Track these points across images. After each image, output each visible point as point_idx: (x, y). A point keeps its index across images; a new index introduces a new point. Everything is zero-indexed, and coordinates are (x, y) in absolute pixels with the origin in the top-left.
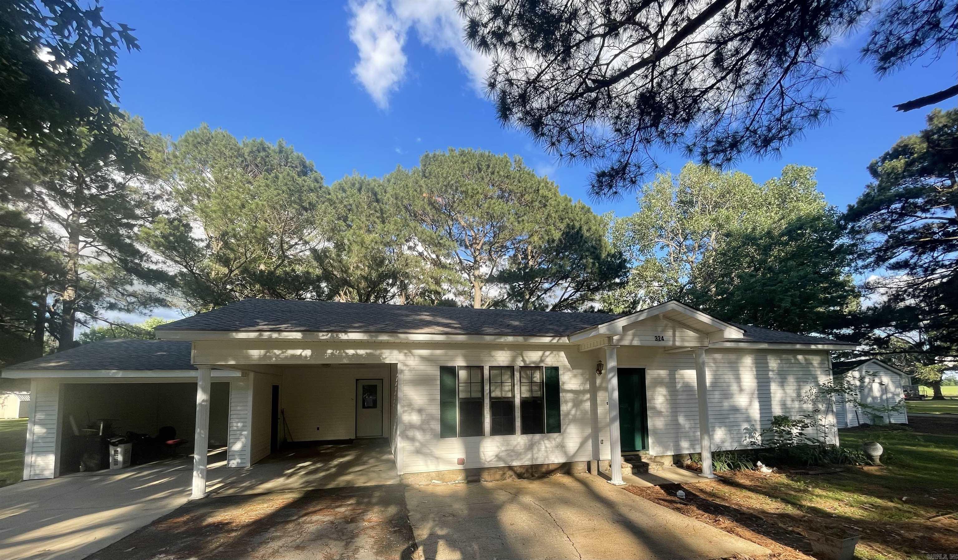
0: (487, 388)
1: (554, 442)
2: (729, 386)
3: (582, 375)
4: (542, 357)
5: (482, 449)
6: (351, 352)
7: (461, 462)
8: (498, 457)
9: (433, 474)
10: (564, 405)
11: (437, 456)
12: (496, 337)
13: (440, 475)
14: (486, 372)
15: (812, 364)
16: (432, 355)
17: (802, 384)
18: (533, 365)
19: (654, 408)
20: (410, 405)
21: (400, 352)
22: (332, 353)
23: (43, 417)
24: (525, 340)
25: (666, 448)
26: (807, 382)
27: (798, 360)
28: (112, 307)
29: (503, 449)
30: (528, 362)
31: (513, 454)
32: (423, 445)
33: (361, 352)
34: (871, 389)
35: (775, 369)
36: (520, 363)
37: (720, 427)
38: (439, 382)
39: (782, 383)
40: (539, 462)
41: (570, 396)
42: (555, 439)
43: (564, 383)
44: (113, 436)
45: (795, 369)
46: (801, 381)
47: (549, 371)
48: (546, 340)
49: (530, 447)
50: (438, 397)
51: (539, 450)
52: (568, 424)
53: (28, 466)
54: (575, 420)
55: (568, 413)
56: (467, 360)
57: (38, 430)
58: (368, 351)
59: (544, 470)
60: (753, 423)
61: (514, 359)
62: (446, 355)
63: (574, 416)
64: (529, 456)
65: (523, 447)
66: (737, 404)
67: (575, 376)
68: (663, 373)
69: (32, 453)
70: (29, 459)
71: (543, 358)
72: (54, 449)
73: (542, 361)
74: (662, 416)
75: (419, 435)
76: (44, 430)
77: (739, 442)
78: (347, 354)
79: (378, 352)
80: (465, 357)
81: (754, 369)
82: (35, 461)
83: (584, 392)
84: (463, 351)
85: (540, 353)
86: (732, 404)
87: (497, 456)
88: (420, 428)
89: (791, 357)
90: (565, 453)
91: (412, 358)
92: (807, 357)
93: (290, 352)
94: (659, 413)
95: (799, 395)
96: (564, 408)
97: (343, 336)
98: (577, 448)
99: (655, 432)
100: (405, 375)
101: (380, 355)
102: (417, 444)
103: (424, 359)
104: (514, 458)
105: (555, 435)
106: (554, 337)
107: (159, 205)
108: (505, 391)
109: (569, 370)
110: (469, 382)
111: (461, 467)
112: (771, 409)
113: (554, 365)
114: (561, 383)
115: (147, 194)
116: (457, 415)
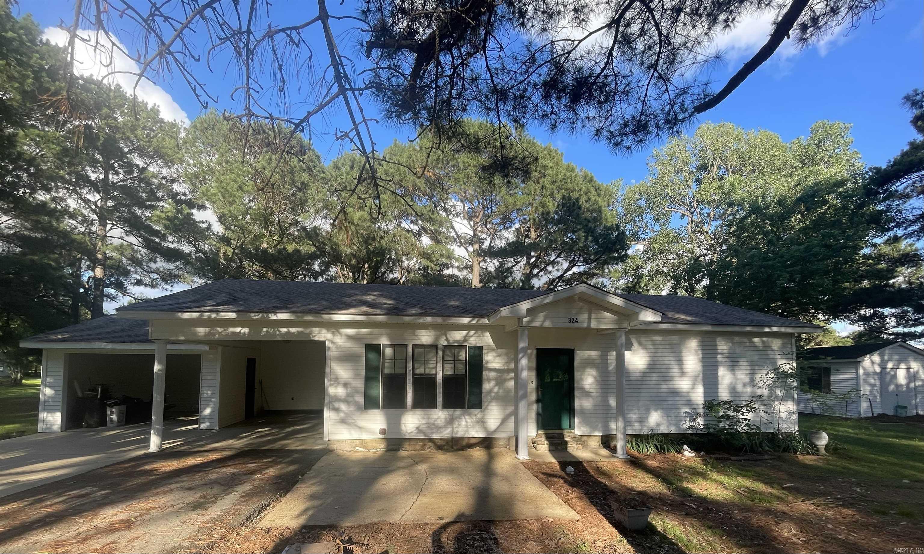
0: (410, 365)
1: (474, 418)
2: (669, 369)
3: (507, 354)
4: (465, 336)
5: (403, 421)
6: (284, 330)
7: (383, 432)
8: (419, 430)
9: (358, 441)
10: (487, 383)
11: (360, 426)
12: (415, 317)
13: (363, 443)
14: (410, 350)
15: (770, 347)
16: (358, 334)
17: (757, 368)
18: (456, 344)
19: (582, 389)
20: (336, 381)
21: (328, 331)
22: (267, 331)
23: (52, 381)
24: (444, 321)
25: (594, 428)
26: (764, 366)
27: (753, 342)
28: (139, 283)
29: (424, 422)
30: (451, 341)
31: (433, 427)
32: (347, 415)
33: (293, 330)
34: (895, 376)
35: (725, 351)
36: (443, 342)
37: (656, 410)
38: (364, 359)
39: (733, 367)
40: (459, 435)
41: (493, 374)
42: (476, 415)
43: (487, 362)
44: (110, 398)
45: (750, 352)
46: (755, 366)
47: (472, 351)
48: (466, 320)
49: (450, 421)
50: (363, 372)
51: (459, 425)
52: (490, 402)
53: (41, 421)
54: (498, 399)
55: (491, 391)
56: (390, 338)
57: (48, 391)
58: (300, 330)
59: (464, 443)
60: (695, 407)
61: (437, 338)
62: (371, 334)
63: (497, 393)
64: (449, 430)
65: (443, 421)
66: (676, 387)
67: (499, 356)
68: (594, 354)
69: (44, 410)
70: (43, 415)
71: (467, 338)
72: (60, 407)
73: (465, 340)
74: (591, 396)
75: (343, 407)
76: (53, 392)
77: (677, 425)
78: (280, 331)
79: (308, 331)
80: (390, 336)
81: (700, 352)
82: (47, 417)
83: (508, 371)
84: (388, 331)
85: (464, 333)
86: (671, 386)
87: (417, 428)
88: (345, 401)
89: (745, 339)
90: (485, 429)
91: (339, 336)
92: (765, 339)
93: (231, 330)
94: (587, 394)
95: (752, 380)
96: (486, 386)
97: (273, 317)
98: (497, 424)
99: (583, 412)
100: (332, 352)
101: (310, 333)
102: (342, 414)
103: (350, 337)
104: (434, 431)
105: (476, 411)
106: (474, 317)
107: (176, 187)
108: (429, 368)
109: (493, 350)
110: (394, 359)
111: (381, 436)
112: (717, 393)
113: (478, 345)
114: (484, 362)
115: (166, 177)
116: (379, 390)
